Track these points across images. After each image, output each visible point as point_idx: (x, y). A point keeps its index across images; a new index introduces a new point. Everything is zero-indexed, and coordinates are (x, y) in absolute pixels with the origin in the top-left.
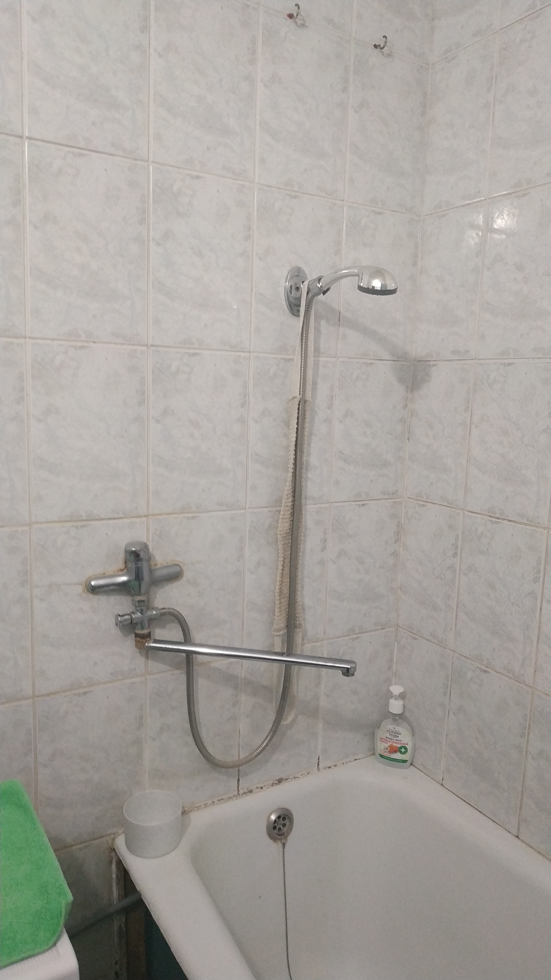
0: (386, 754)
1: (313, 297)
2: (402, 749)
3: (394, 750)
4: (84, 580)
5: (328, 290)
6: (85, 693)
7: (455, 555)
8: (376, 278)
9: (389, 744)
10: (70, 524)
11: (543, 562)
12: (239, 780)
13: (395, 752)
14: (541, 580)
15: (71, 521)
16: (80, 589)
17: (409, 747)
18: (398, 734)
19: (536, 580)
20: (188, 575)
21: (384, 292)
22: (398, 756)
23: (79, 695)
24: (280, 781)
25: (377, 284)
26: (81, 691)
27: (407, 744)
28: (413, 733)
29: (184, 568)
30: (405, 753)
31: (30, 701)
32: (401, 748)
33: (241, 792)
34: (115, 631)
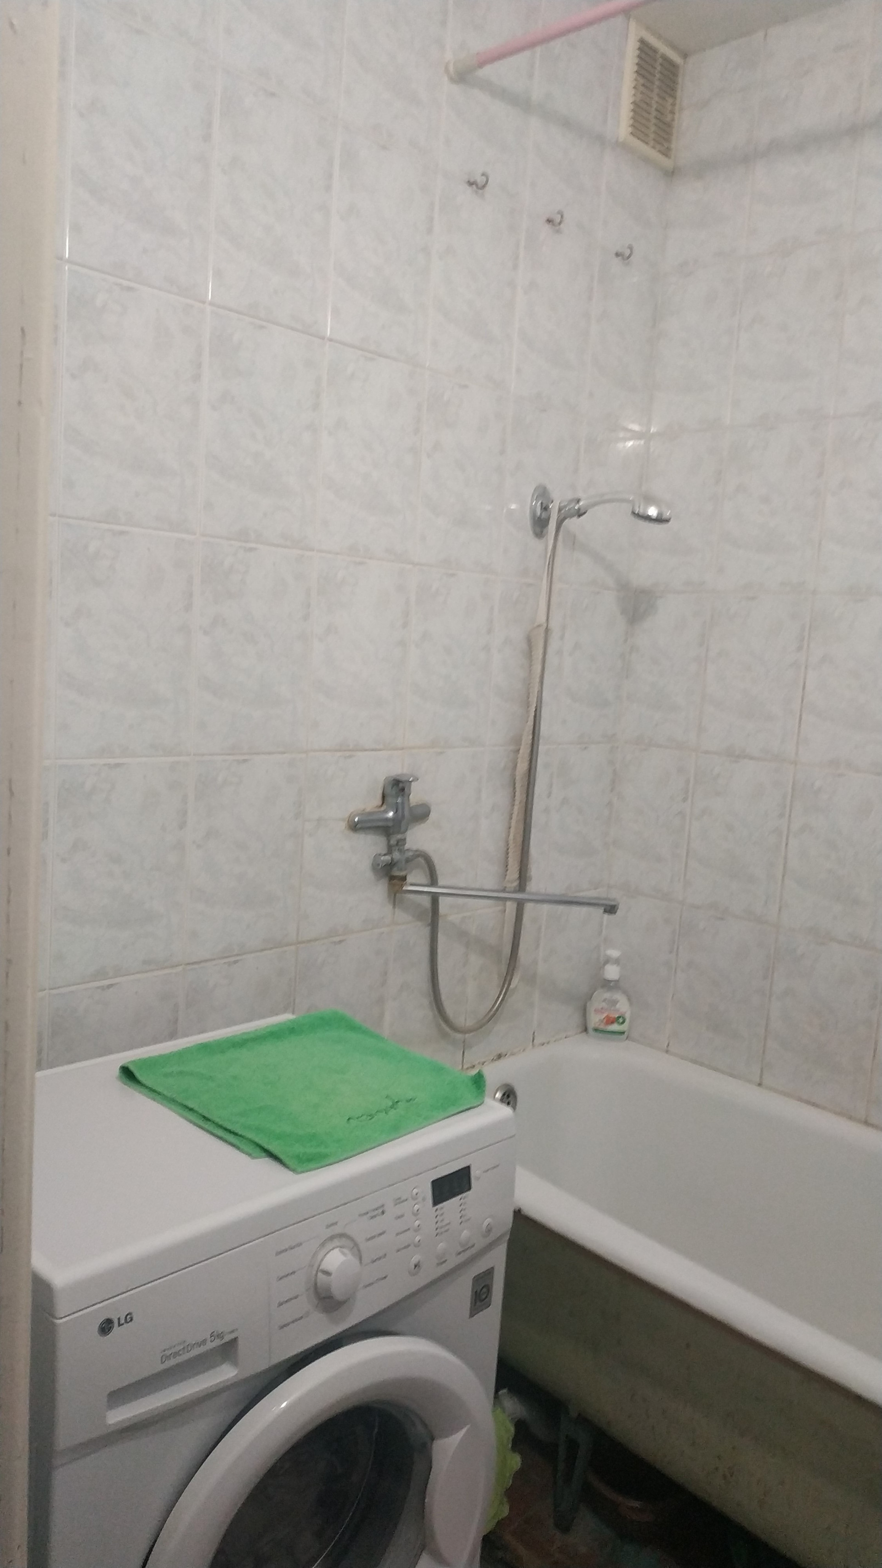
0: (602, 1027)
1: (565, 519)
2: (620, 1019)
3: (611, 1021)
4: (347, 815)
5: (585, 513)
6: (340, 942)
7: (685, 800)
8: (651, 506)
9: (605, 1015)
10: (339, 754)
11: (789, 797)
12: (463, 1053)
13: (612, 1022)
14: (787, 815)
15: (340, 751)
16: (343, 825)
17: (627, 1016)
18: (615, 1002)
19: (781, 815)
20: (433, 816)
21: (660, 520)
22: (615, 1027)
23: (335, 943)
24: (499, 1057)
25: (653, 512)
26: (337, 939)
27: (625, 1013)
28: (629, 1000)
29: (432, 809)
30: (623, 1022)
31: (293, 948)
32: (619, 1017)
33: (465, 1067)
34: (369, 874)
